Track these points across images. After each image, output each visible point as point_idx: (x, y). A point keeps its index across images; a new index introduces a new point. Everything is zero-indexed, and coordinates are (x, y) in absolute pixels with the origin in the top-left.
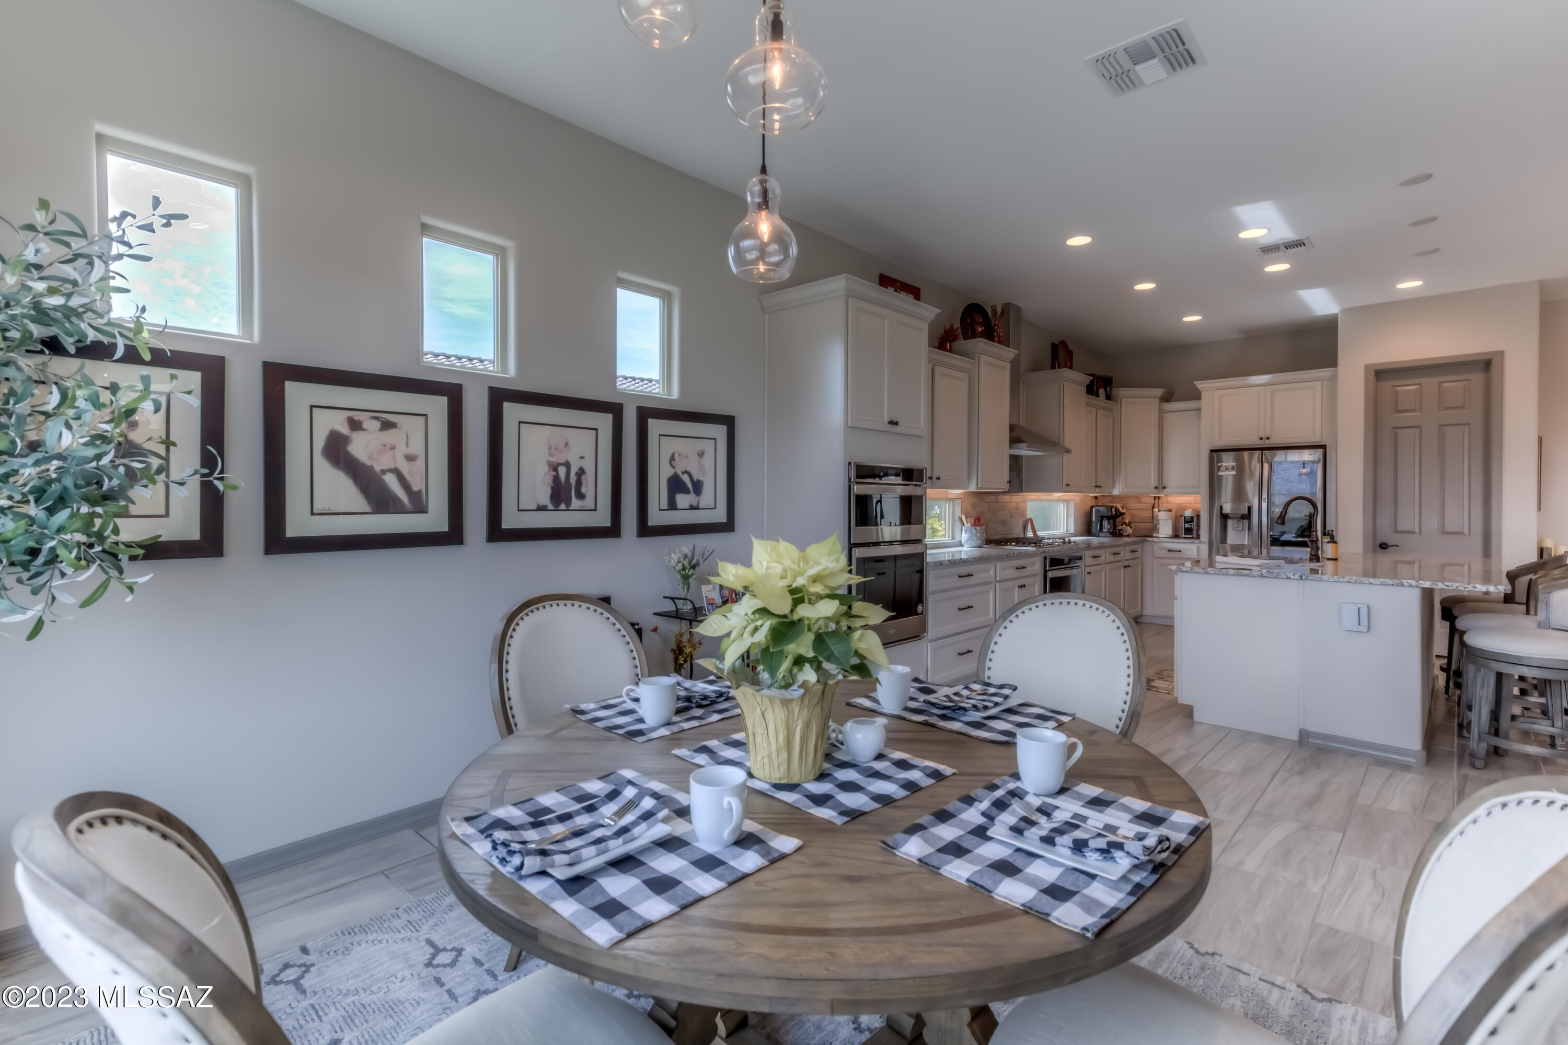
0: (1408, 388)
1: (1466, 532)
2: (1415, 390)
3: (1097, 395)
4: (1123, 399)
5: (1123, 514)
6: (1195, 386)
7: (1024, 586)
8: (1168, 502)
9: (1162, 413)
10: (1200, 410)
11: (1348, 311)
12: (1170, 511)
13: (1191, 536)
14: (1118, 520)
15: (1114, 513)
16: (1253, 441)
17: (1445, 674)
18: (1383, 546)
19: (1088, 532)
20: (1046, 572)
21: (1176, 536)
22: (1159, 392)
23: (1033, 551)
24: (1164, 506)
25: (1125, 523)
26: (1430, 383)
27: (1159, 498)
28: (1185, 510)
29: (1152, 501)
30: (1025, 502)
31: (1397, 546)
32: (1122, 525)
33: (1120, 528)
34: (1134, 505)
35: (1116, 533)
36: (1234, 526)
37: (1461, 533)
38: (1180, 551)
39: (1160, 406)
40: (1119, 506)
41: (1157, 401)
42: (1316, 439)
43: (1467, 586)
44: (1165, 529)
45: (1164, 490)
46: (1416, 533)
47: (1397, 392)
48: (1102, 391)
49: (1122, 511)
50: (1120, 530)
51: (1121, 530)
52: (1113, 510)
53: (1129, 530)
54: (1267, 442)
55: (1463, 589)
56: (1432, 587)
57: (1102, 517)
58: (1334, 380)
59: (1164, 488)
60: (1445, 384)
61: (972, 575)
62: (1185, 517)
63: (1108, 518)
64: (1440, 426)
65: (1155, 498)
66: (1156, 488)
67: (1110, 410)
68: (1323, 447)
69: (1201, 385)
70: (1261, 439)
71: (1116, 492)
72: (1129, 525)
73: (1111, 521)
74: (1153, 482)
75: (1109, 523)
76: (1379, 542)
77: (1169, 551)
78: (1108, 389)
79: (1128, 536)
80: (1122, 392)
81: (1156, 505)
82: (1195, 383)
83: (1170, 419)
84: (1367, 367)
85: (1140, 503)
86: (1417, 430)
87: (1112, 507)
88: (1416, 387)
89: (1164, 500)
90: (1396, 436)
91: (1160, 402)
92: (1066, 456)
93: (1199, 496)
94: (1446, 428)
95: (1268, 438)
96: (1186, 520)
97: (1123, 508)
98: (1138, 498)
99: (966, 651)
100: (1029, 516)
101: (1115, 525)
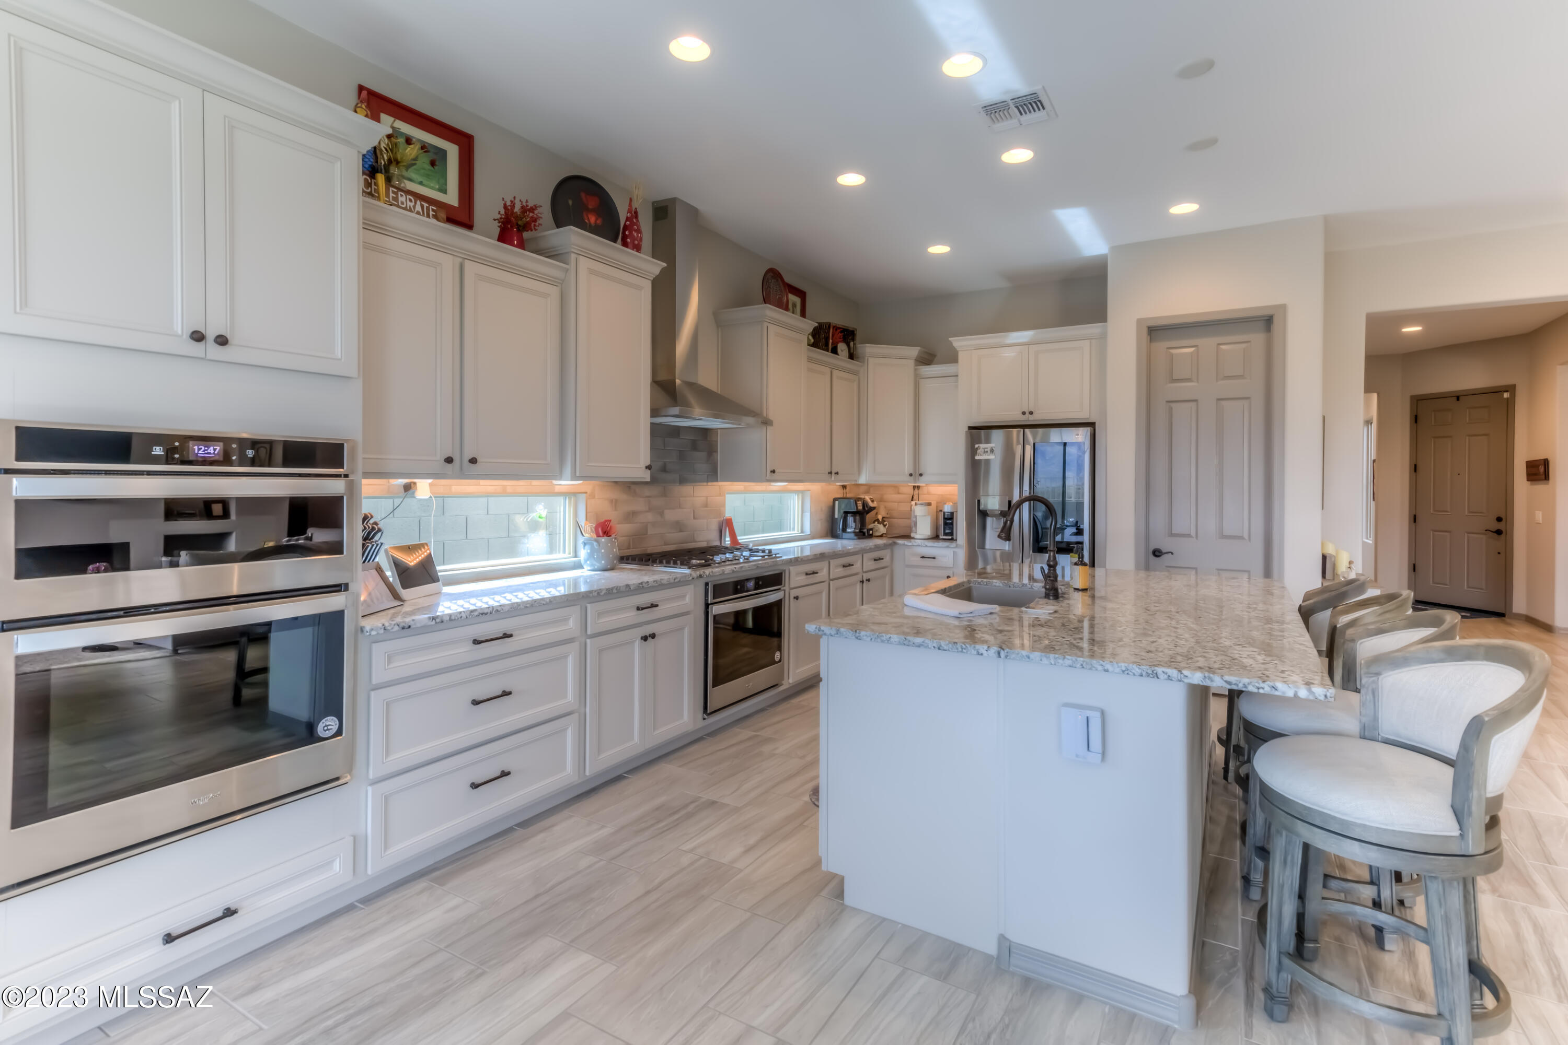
0: (1184, 350)
1: (1246, 536)
2: (1192, 353)
3: (835, 351)
4: (870, 359)
5: (874, 508)
6: (951, 343)
7: (653, 636)
8: (929, 493)
9: (917, 378)
10: (957, 376)
11: (1120, 250)
12: (929, 504)
13: (950, 537)
14: (869, 517)
15: (860, 508)
16: (1014, 416)
17: (1224, 749)
18: (1157, 553)
19: (832, 532)
20: (707, 606)
21: (936, 537)
22: (914, 352)
23: (685, 575)
24: (925, 498)
25: (878, 520)
26: (1208, 343)
27: (918, 487)
28: (945, 504)
29: (911, 491)
30: (722, 494)
31: (1172, 553)
32: (874, 522)
33: (871, 526)
34: (891, 496)
35: (863, 533)
36: (995, 526)
37: (1241, 538)
38: (934, 558)
39: (916, 370)
40: (867, 498)
41: (911, 363)
42: (1082, 415)
43: (1262, 685)
44: (924, 528)
45: (920, 478)
46: (1192, 537)
47: (1172, 355)
48: (842, 347)
49: (871, 505)
50: (869, 530)
51: (872, 529)
52: (860, 504)
53: (882, 529)
54: (1031, 417)
55: (1255, 690)
56: (1205, 684)
57: (846, 513)
58: (1103, 338)
59: (921, 475)
60: (1223, 347)
61: (511, 636)
62: (944, 513)
63: (854, 514)
64: (1219, 400)
65: (914, 487)
66: (911, 475)
67: (855, 373)
68: (1092, 425)
69: (958, 343)
70: (1024, 413)
71: (863, 480)
72: (882, 522)
73: (858, 518)
74: (908, 467)
75: (855, 521)
76: (1152, 548)
77: (923, 557)
78: (852, 344)
79: (881, 536)
80: (868, 350)
81: (916, 496)
82: (950, 339)
83: (927, 385)
84: (1140, 322)
85: (899, 493)
86: (1193, 405)
87: (859, 499)
88: (1192, 349)
89: (924, 490)
90: (1171, 410)
91: (916, 365)
92: (769, 428)
93: (957, 485)
94: (1223, 403)
95: (1031, 413)
96: (946, 517)
97: (873, 501)
98: (896, 488)
99: (498, 774)
100: (728, 515)
101: (863, 523)
